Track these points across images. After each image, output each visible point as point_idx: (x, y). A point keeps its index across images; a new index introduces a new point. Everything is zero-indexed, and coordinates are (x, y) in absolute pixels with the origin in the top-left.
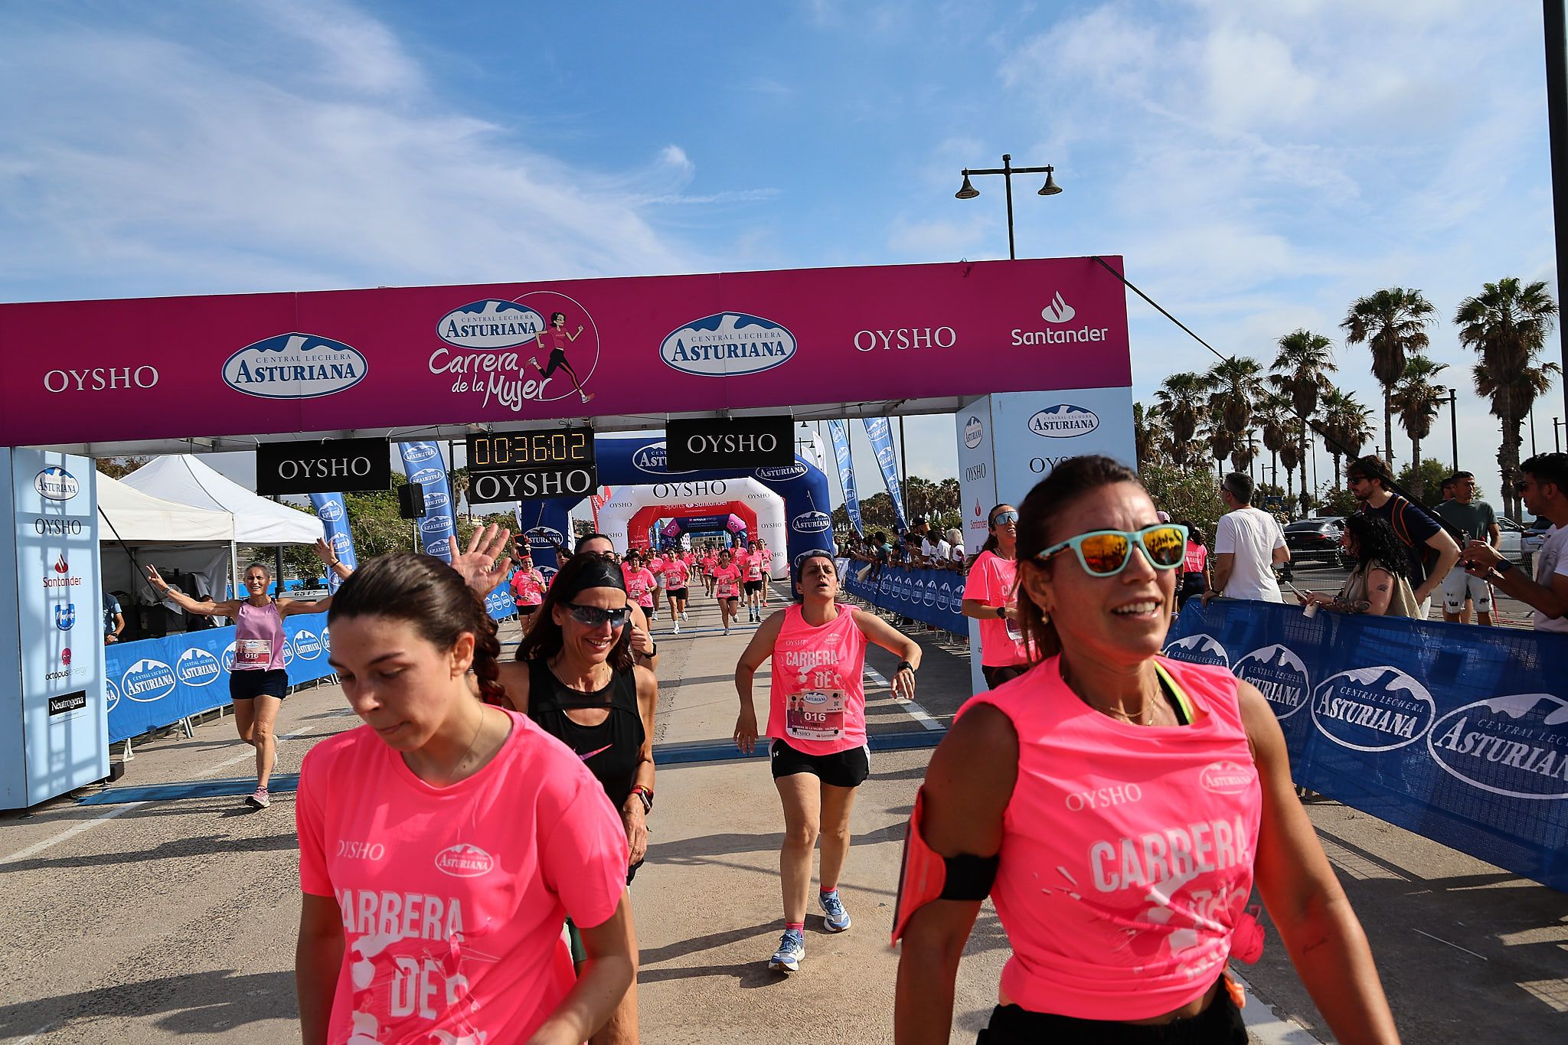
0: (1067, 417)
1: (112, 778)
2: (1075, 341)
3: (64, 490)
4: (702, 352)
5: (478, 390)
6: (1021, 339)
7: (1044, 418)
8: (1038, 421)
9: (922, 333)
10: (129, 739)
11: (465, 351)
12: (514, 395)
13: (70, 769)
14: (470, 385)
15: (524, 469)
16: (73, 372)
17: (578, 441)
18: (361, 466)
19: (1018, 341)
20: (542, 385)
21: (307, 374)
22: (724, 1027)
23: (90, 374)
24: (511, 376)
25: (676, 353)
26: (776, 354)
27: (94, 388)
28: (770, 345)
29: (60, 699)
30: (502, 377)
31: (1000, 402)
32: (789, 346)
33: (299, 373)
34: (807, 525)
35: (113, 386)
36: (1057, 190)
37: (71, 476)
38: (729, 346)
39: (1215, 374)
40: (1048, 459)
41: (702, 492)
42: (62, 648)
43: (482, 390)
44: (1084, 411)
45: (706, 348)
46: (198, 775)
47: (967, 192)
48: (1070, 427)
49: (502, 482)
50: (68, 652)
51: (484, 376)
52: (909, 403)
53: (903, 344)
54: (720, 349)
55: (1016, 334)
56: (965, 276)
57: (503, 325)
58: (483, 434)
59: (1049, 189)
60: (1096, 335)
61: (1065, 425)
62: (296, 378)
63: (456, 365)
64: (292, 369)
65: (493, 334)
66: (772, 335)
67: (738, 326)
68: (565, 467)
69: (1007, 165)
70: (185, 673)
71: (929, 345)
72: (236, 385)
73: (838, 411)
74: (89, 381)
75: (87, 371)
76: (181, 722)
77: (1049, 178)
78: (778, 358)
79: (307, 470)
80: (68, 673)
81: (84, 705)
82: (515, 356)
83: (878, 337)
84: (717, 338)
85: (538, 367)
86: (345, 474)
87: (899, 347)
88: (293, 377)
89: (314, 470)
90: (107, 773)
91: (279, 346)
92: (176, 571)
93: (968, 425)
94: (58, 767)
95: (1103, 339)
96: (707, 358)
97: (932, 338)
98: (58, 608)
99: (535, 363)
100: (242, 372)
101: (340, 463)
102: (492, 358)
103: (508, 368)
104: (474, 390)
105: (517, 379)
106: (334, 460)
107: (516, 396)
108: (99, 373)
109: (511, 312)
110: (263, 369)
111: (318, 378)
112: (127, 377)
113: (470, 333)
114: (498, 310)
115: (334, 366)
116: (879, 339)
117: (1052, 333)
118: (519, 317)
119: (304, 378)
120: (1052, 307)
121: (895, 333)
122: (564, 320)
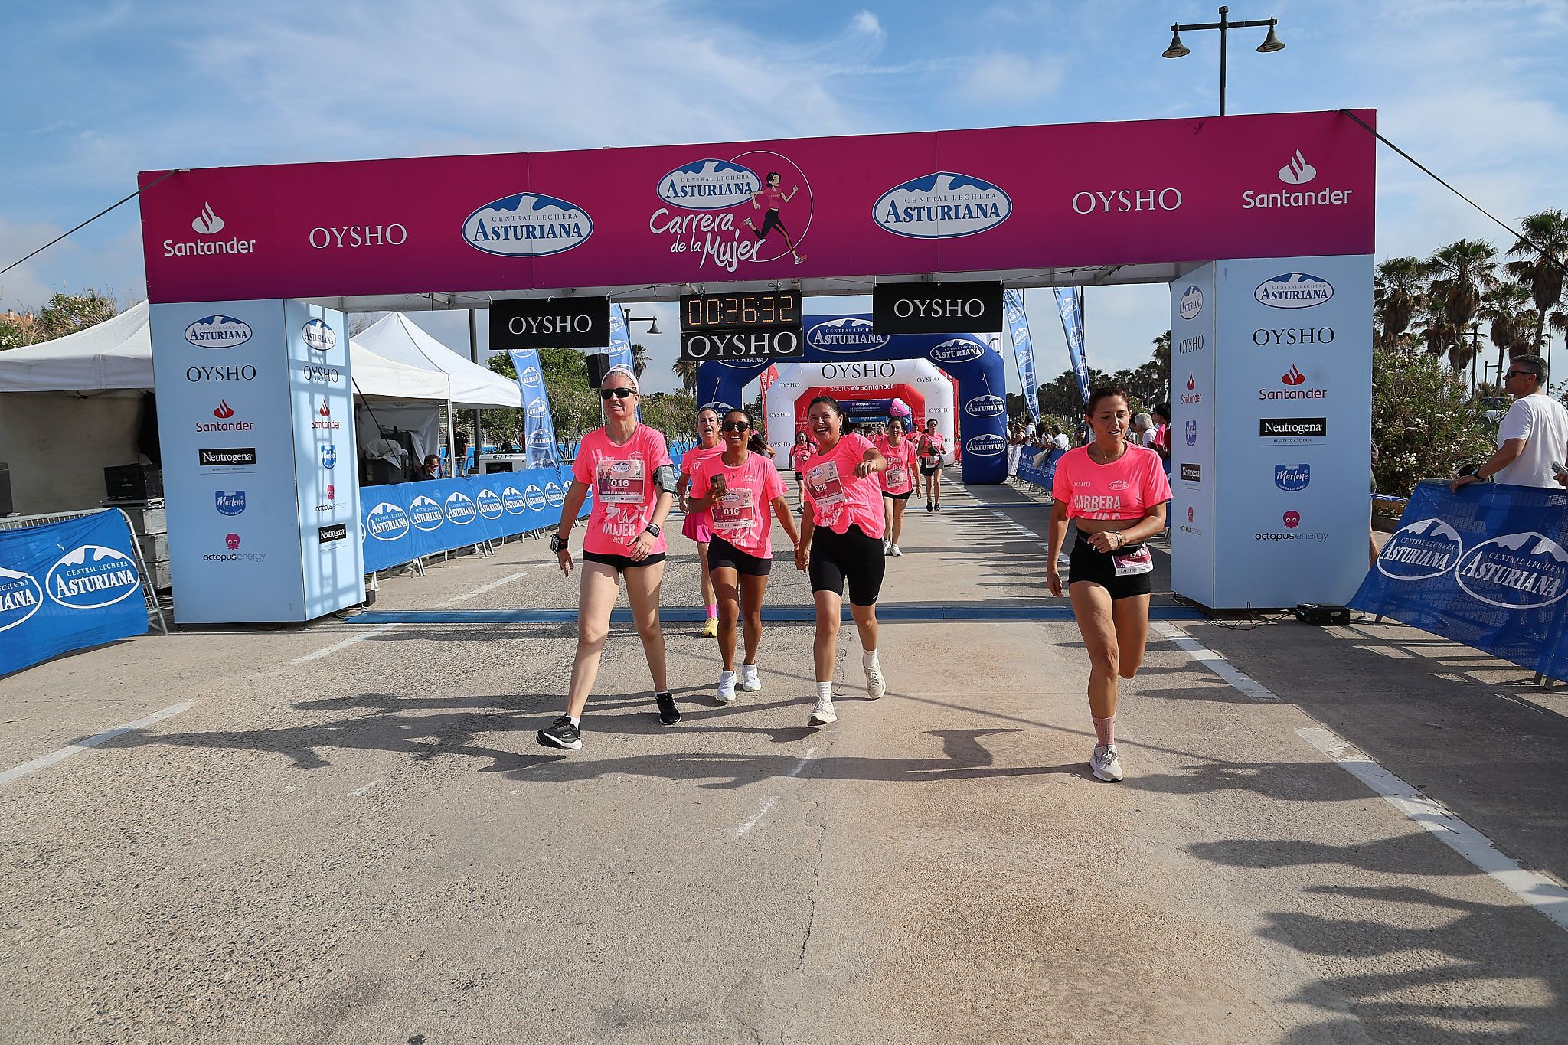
0: (1298, 286)
1: (367, 604)
2: (1314, 204)
3: (324, 341)
4: (915, 214)
5: (695, 251)
6: (1253, 201)
7: (1272, 287)
8: (1266, 290)
9: (1145, 195)
10: (375, 573)
11: (684, 212)
12: (730, 255)
13: (337, 593)
14: (688, 246)
15: (734, 330)
16: (334, 230)
17: (787, 303)
18: (583, 324)
19: (1250, 204)
20: (757, 246)
21: (537, 233)
22: (962, 830)
23: (348, 231)
24: (727, 237)
25: (889, 214)
26: (990, 217)
27: (352, 245)
28: (984, 207)
29: (327, 529)
30: (719, 238)
31: (1226, 269)
32: (1004, 208)
33: (530, 232)
34: (981, 409)
35: (368, 244)
36: (1279, 46)
37: (330, 329)
38: (943, 207)
39: (1440, 259)
40: (1273, 331)
41: (870, 374)
42: (327, 484)
43: (700, 250)
44: (1318, 280)
45: (919, 209)
46: (440, 605)
47: (1176, 50)
48: (1300, 297)
49: (712, 342)
50: (332, 488)
51: (701, 237)
52: (1126, 270)
53: (1124, 206)
54: (933, 210)
55: (1248, 196)
56: (1196, 134)
57: (721, 186)
58: (694, 296)
59: (1270, 45)
60: (1338, 197)
61: (1296, 295)
62: (528, 237)
63: (675, 225)
64: (525, 228)
66: (987, 197)
67: (952, 186)
68: (773, 329)
69: (1224, 18)
70: (416, 518)
71: (1152, 208)
72: (474, 243)
73: (1046, 279)
74: (347, 238)
75: (345, 228)
76: (415, 562)
77: (1271, 33)
78: (994, 220)
79: (534, 326)
80: (332, 507)
81: (344, 536)
82: (731, 216)
83: (1097, 198)
84: (930, 199)
85: (752, 227)
86: (569, 331)
87: (1120, 210)
88: (525, 235)
89: (541, 326)
90: (363, 599)
91: (513, 206)
92: (395, 428)
93: (1185, 294)
94: (328, 590)
95: (1346, 202)
96: (919, 219)
97: (1156, 200)
98: (323, 448)
99: (750, 224)
100: (480, 230)
101: (564, 320)
102: (709, 219)
103: (724, 229)
104: (692, 251)
105: (732, 240)
106: (558, 318)
107: (732, 257)
108: (355, 231)
109: (728, 172)
110: (498, 228)
111: (548, 237)
112: (379, 235)
113: (689, 194)
114: (716, 170)
115: (562, 226)
116: (1099, 200)
117: (1289, 195)
118: (736, 178)
119: (535, 237)
120: (1292, 167)
121: (1117, 194)
122: (780, 180)
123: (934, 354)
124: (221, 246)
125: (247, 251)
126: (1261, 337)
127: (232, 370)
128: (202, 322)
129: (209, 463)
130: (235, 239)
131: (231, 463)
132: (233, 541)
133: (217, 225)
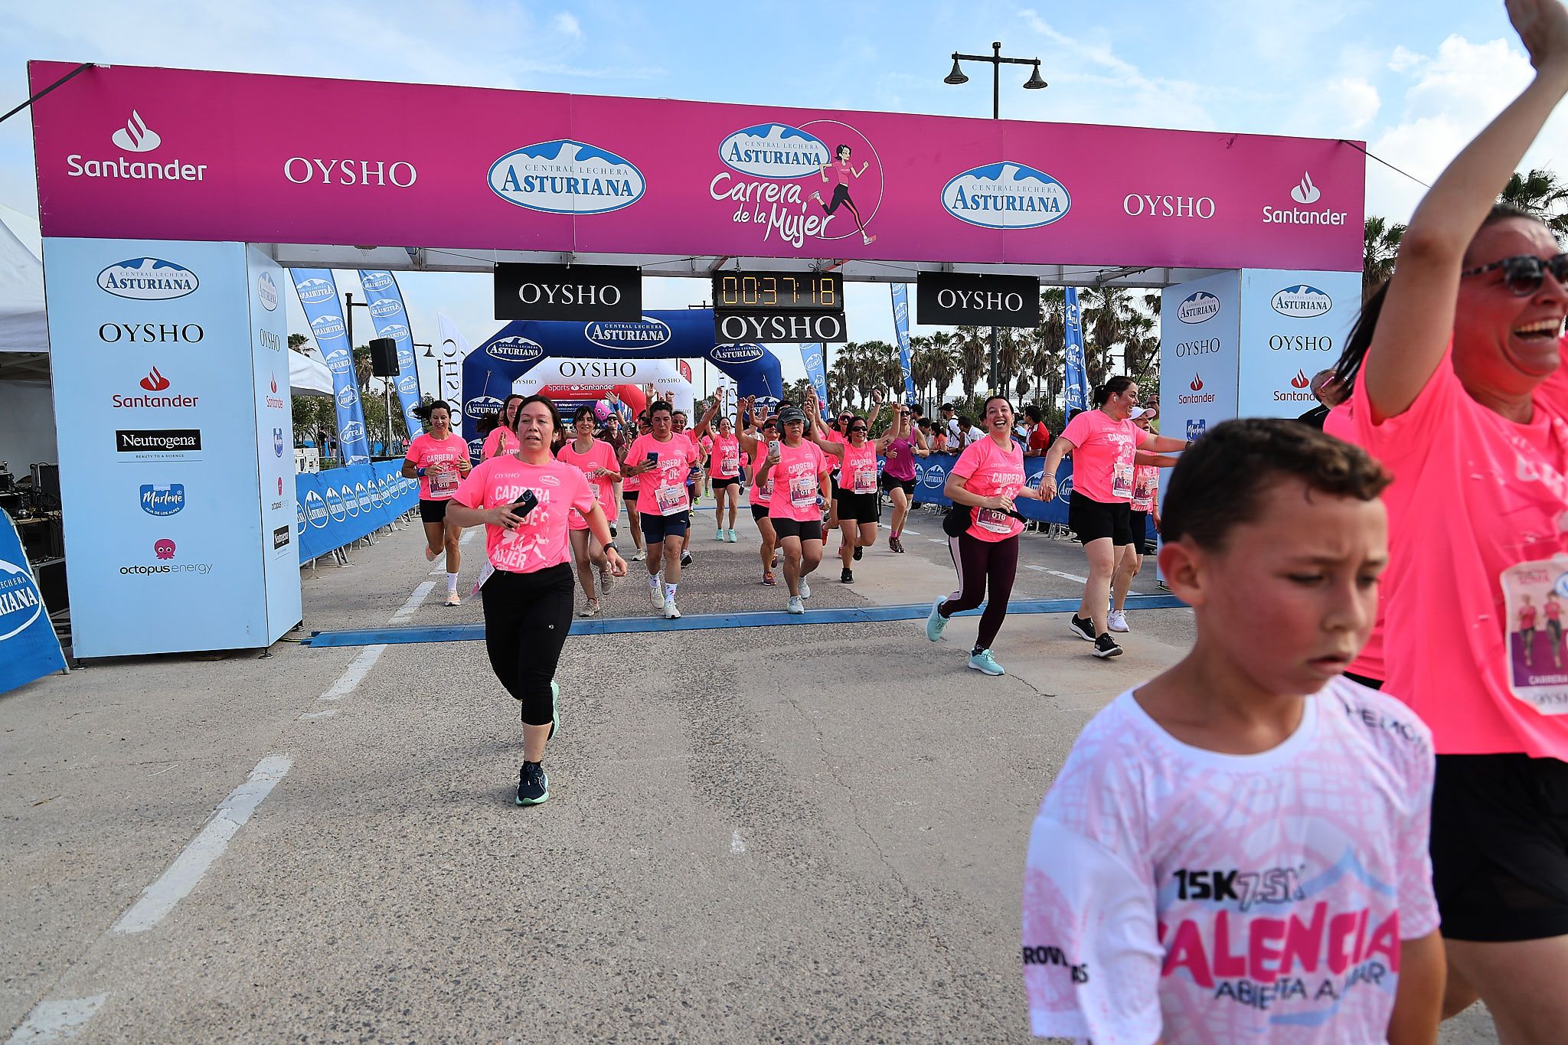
0: (1305, 297)
2: (1318, 222)
3: (270, 299)
4: (981, 201)
5: (760, 222)
6: (1273, 217)
7: (1285, 296)
8: (1280, 298)
9: (1185, 202)
11: (748, 179)
12: (797, 230)
14: (752, 215)
15: (773, 312)
16: (318, 161)
17: (827, 286)
18: (610, 296)
19: (1268, 218)
20: (825, 223)
21: (580, 188)
23: (338, 165)
24: (794, 210)
25: (957, 200)
26: (1051, 211)
27: (343, 182)
28: (1046, 200)
29: (278, 533)
30: (785, 210)
31: (1249, 277)
32: (1064, 203)
33: (572, 186)
35: (365, 182)
36: (1043, 85)
38: (1008, 197)
40: (1285, 337)
43: (764, 222)
44: (1321, 293)
45: (986, 197)
47: (956, 77)
48: (1306, 307)
49: (749, 323)
50: (280, 481)
51: (766, 207)
53: (1168, 211)
54: (999, 200)
55: (1265, 211)
56: (1228, 148)
57: (787, 154)
58: (729, 272)
59: (1035, 83)
60: (1336, 218)
61: (1303, 305)
62: (569, 191)
63: (738, 192)
64: (565, 181)
65: (776, 162)
66: (1049, 190)
67: (1018, 177)
68: (815, 312)
69: (996, 52)
71: (1191, 215)
72: (502, 192)
74: (336, 173)
75: (334, 162)
77: (1036, 71)
78: (1054, 215)
79: (551, 295)
80: (281, 505)
81: (287, 542)
82: (798, 188)
83: (1145, 201)
84: (997, 188)
85: (820, 201)
86: (593, 302)
87: (1164, 214)
88: (565, 189)
89: (559, 295)
91: (551, 155)
93: (1188, 300)
95: (1342, 223)
96: (986, 208)
97: (1193, 207)
99: (818, 198)
100: (510, 179)
101: (586, 290)
102: (775, 189)
103: (791, 201)
104: (756, 222)
105: (799, 214)
106: (580, 287)
107: (798, 232)
108: (347, 165)
109: (795, 140)
110: (533, 177)
111: (593, 194)
112: (381, 173)
113: (754, 159)
114: (782, 136)
115: (610, 182)
116: (1147, 203)
117: (1298, 213)
118: (804, 147)
119: (577, 192)
120: (1301, 187)
121: (1161, 199)
122: (850, 154)
123: (715, 353)
124: (155, 170)
125: (194, 178)
126: (1276, 343)
127: (168, 329)
128: (124, 265)
129: (131, 448)
130: (176, 161)
131: (164, 448)
132: (165, 548)
133: (150, 141)
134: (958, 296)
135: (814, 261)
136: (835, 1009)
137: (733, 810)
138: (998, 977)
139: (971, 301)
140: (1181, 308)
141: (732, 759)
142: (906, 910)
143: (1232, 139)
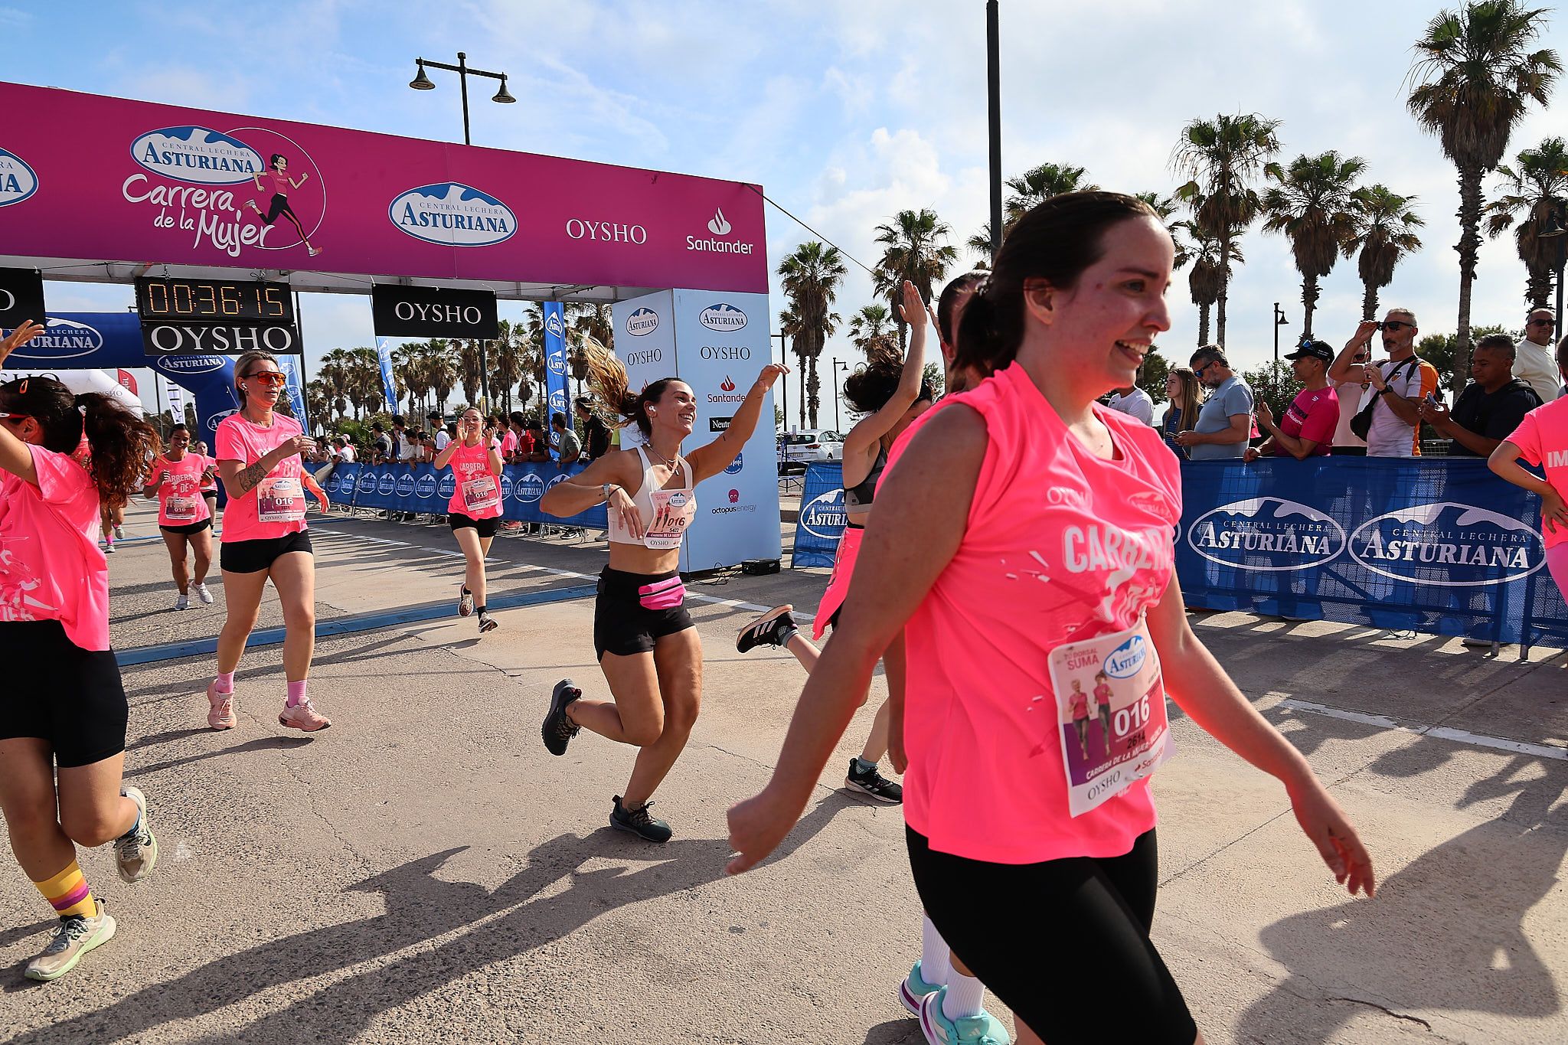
0: (726, 314)
2: (731, 251)
4: (430, 219)
5: (188, 228)
6: (695, 245)
7: (710, 313)
8: (706, 316)
9: (620, 229)
11: (170, 182)
12: (231, 239)
14: (177, 221)
15: (212, 322)
17: (272, 296)
19: (691, 246)
20: (263, 232)
24: (227, 217)
25: (405, 216)
26: (499, 231)
28: (493, 221)
30: (216, 217)
31: (679, 297)
32: (511, 224)
36: (511, 100)
38: (457, 216)
40: (713, 348)
43: (192, 229)
44: (738, 311)
45: (434, 215)
47: (422, 82)
48: (728, 323)
49: (185, 334)
51: (194, 213)
53: (606, 236)
54: (448, 218)
55: (689, 239)
56: (652, 183)
57: (214, 159)
58: (156, 279)
59: (502, 96)
60: (745, 248)
61: (725, 321)
63: (157, 195)
65: (202, 167)
66: (496, 212)
67: (464, 197)
68: (261, 324)
69: (462, 63)
71: (626, 240)
77: (503, 87)
78: (502, 235)
82: (230, 195)
83: (585, 226)
84: (444, 207)
85: (257, 210)
87: (603, 238)
93: (634, 315)
95: (750, 253)
96: (435, 225)
97: (628, 234)
99: (254, 207)
102: (202, 194)
103: (222, 208)
104: (182, 228)
105: (234, 222)
107: (234, 241)
109: (222, 145)
113: (174, 161)
114: (207, 141)
116: (587, 228)
117: (715, 243)
118: (233, 153)
120: (715, 221)
121: (600, 225)
122: (286, 164)
123: (163, 362)
126: (706, 353)
134: (415, 308)
135: (256, 271)
136: (275, 961)
137: (179, 824)
138: (433, 902)
139: (430, 313)
140: (629, 322)
141: (180, 780)
142: (354, 871)
143: (656, 175)
